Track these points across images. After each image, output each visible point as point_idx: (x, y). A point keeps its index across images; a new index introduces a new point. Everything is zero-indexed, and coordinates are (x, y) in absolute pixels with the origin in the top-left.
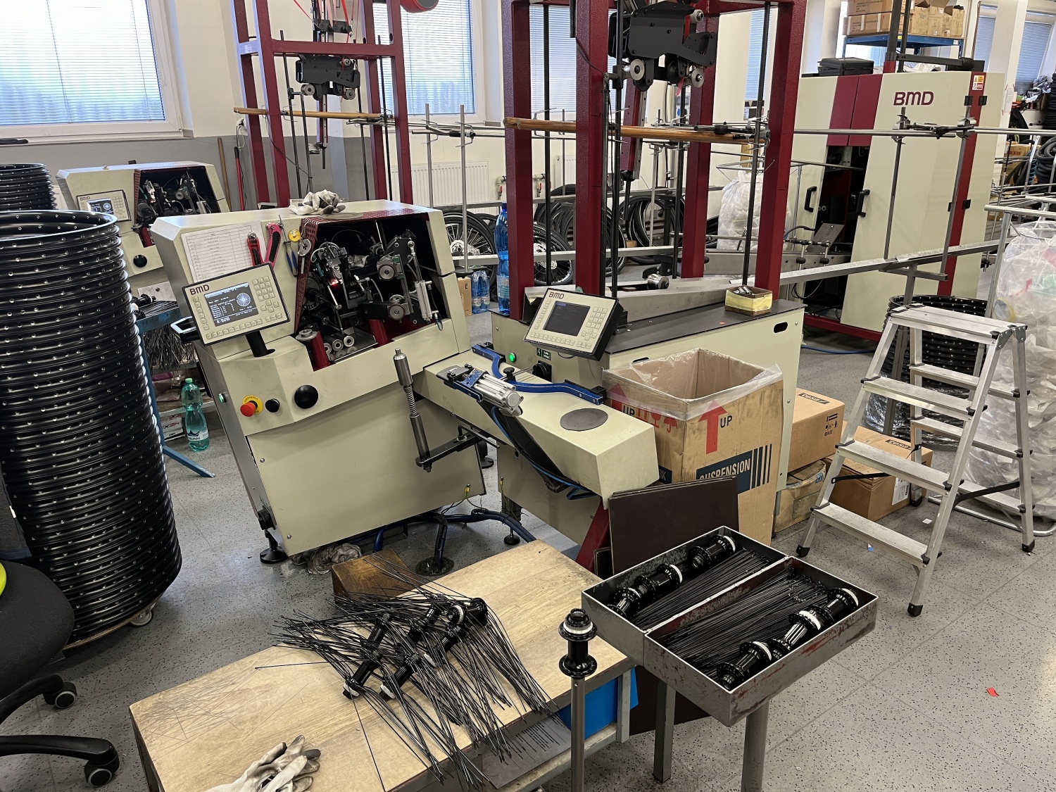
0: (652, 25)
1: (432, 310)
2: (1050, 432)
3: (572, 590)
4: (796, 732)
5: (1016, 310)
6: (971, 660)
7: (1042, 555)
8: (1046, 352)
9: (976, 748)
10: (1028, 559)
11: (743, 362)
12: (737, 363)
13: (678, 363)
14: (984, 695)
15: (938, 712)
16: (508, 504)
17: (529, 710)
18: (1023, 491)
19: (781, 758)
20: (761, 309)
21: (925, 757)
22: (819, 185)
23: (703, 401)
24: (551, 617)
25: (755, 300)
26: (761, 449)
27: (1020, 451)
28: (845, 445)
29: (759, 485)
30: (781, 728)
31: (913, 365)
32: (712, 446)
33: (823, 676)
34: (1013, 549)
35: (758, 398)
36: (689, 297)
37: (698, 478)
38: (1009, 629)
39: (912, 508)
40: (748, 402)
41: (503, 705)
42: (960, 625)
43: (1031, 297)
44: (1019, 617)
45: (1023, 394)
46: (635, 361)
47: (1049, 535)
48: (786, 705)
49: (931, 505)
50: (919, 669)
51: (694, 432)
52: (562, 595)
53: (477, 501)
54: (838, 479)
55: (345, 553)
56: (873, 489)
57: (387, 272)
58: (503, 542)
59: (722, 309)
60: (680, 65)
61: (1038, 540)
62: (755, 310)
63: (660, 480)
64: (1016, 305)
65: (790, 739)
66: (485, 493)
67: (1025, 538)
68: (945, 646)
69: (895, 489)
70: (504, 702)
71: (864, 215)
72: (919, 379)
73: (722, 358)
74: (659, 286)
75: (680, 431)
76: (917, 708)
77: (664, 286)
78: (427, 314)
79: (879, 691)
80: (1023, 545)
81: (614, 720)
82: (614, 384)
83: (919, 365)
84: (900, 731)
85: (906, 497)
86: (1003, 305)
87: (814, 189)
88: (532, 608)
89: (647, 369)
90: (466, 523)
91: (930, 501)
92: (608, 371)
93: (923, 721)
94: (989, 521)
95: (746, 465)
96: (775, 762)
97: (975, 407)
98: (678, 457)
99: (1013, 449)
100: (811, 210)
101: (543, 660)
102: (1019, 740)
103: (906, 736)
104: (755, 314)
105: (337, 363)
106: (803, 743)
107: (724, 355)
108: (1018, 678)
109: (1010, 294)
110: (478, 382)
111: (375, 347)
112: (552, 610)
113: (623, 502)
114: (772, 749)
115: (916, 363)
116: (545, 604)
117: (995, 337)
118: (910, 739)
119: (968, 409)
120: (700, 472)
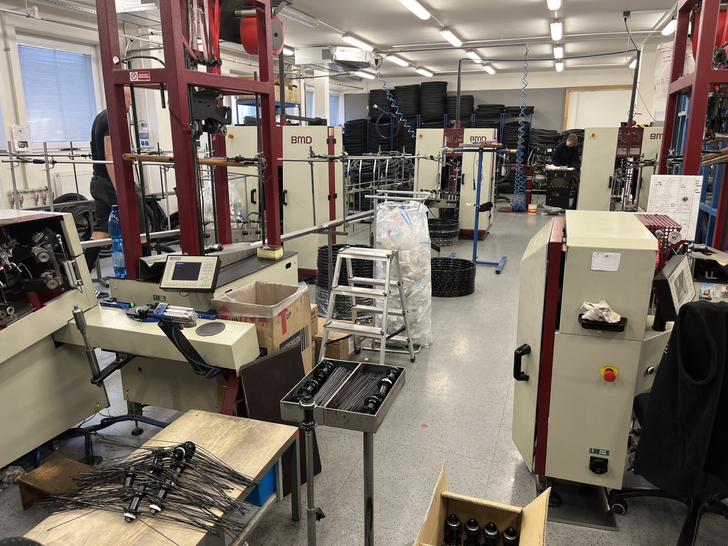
0: (200, 102)
1: (77, 279)
2: (410, 302)
3: (230, 427)
4: (351, 473)
5: (386, 245)
6: (410, 415)
7: (419, 362)
8: (402, 264)
9: (428, 451)
10: (415, 365)
11: (284, 284)
12: (280, 285)
13: (248, 290)
14: (422, 428)
15: (407, 441)
16: (133, 405)
17: (245, 487)
18: (407, 331)
19: (350, 486)
20: (279, 256)
21: (410, 462)
22: (257, 188)
23: (279, 306)
24: (227, 443)
25: (275, 252)
26: (304, 328)
27: (403, 312)
28: (328, 325)
29: (305, 349)
30: (344, 474)
31: (350, 278)
32: (284, 331)
33: (352, 444)
34: (407, 362)
35: (299, 301)
36: (237, 254)
37: (280, 349)
38: (420, 397)
39: (357, 355)
40: (296, 304)
41: (229, 490)
42: (399, 401)
43: (392, 238)
44: (421, 391)
45: (401, 283)
46: (226, 292)
47: (419, 352)
48: (341, 463)
49: (364, 351)
50: (391, 426)
51: (276, 324)
52: (226, 432)
53: (105, 413)
54: (327, 344)
55: (12, 473)
56: (341, 347)
57: (44, 257)
58: (131, 435)
59: (256, 259)
60: (215, 124)
61: (416, 356)
62: (276, 257)
63: (261, 356)
64: (386, 243)
65: (350, 477)
66: (109, 406)
67: (411, 356)
68: (398, 413)
69: (349, 346)
70: (229, 489)
71: (286, 204)
72: (352, 284)
73: (270, 284)
74: (218, 250)
75: (270, 324)
76: (397, 443)
77: (220, 249)
78: (74, 282)
79: (379, 442)
80: (411, 359)
81: (275, 490)
82: (221, 307)
83: (352, 278)
84: (395, 455)
85: (354, 349)
86: (380, 244)
87: (255, 190)
88: (213, 443)
89: (233, 296)
90: (95, 431)
91: (364, 349)
92: (214, 299)
93: (403, 447)
94: (393, 352)
95: (299, 338)
96: (348, 489)
97: (386, 292)
98: (270, 339)
99: (400, 311)
100: (255, 203)
101: (236, 464)
102: (443, 441)
103: (398, 456)
104: (276, 260)
105: (8, 327)
106: (357, 476)
107: (272, 283)
108: (432, 416)
109: (382, 238)
110: (165, 311)
111: (33, 311)
112: (226, 440)
113: (247, 369)
114: (344, 484)
115: (351, 277)
116: (219, 438)
117: (388, 257)
118: (401, 457)
119: (384, 293)
120: (282, 345)
